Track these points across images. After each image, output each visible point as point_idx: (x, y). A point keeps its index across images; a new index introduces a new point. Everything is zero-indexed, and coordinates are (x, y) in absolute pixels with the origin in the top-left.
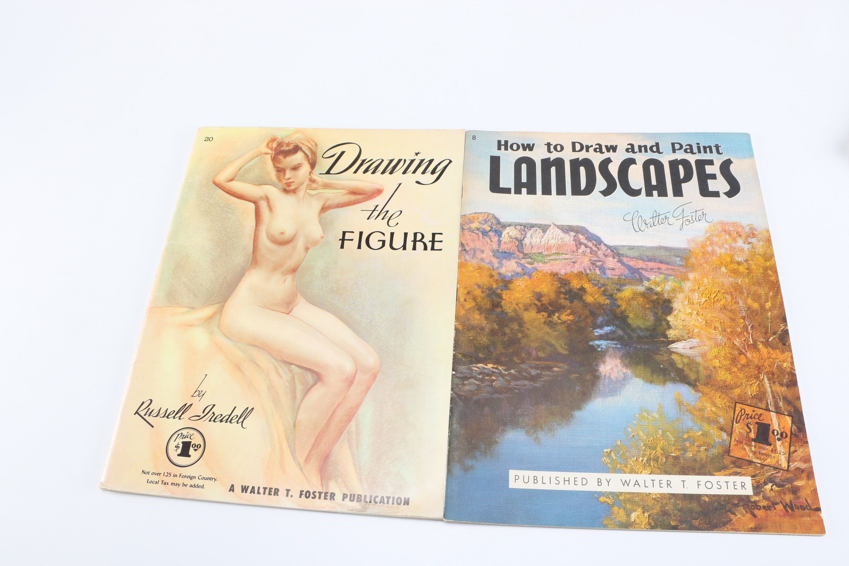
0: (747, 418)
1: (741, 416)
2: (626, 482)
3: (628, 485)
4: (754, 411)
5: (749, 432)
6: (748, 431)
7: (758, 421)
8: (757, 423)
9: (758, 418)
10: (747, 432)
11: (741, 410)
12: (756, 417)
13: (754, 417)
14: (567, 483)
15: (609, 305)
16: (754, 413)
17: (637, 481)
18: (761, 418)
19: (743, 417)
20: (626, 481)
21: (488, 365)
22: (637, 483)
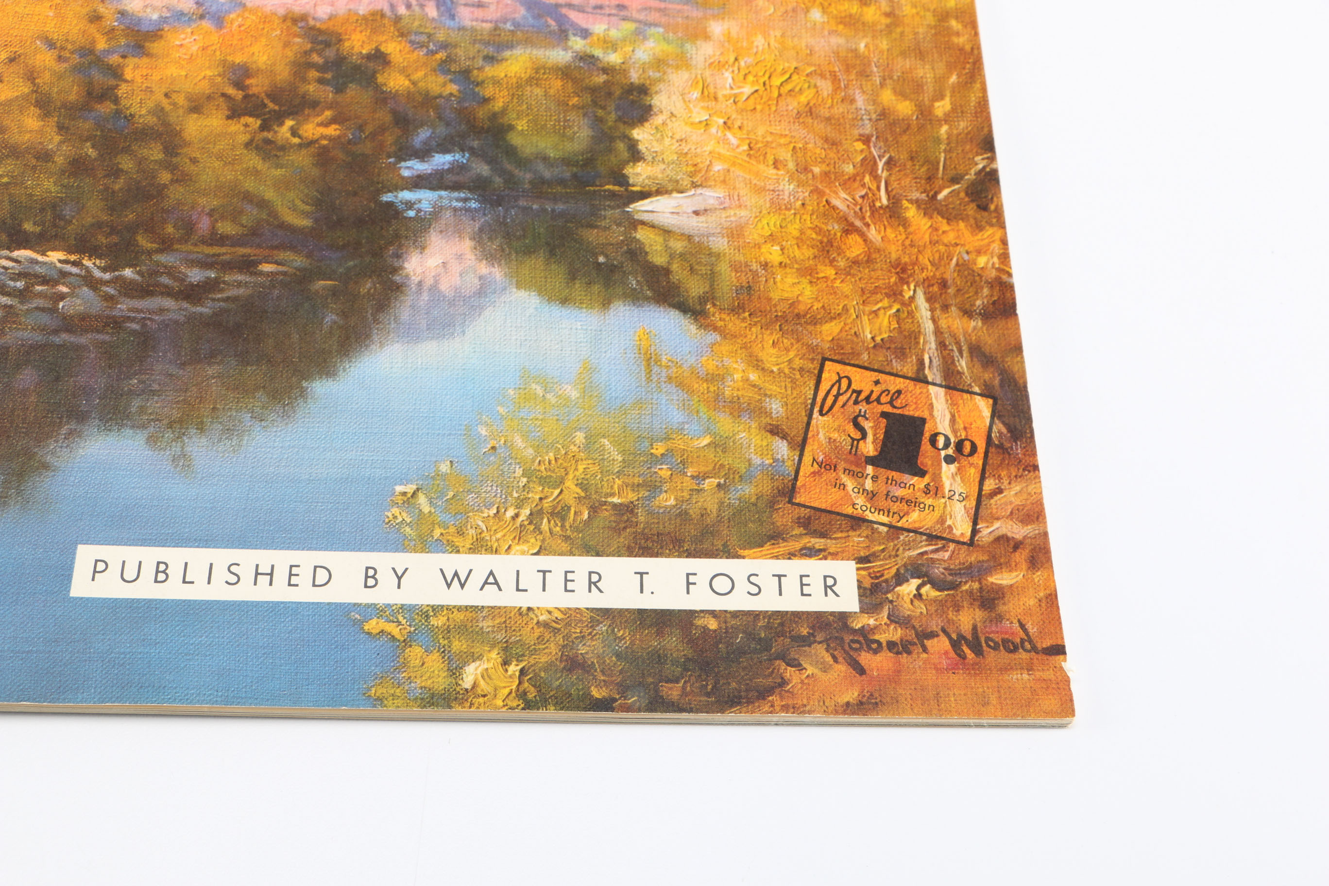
0: (856, 402)
1: (836, 397)
2: (456, 578)
3: (462, 586)
4: (877, 383)
5: (858, 441)
6: (858, 435)
7: (888, 409)
8: (884, 415)
9: (891, 403)
10: (853, 439)
11: (839, 381)
12: (884, 399)
13: (878, 400)
14: (263, 580)
15: (455, 96)
16: (877, 390)
17: (491, 573)
18: (898, 403)
19: (842, 399)
20: (456, 574)
21: (49, 253)
22: (491, 580)
